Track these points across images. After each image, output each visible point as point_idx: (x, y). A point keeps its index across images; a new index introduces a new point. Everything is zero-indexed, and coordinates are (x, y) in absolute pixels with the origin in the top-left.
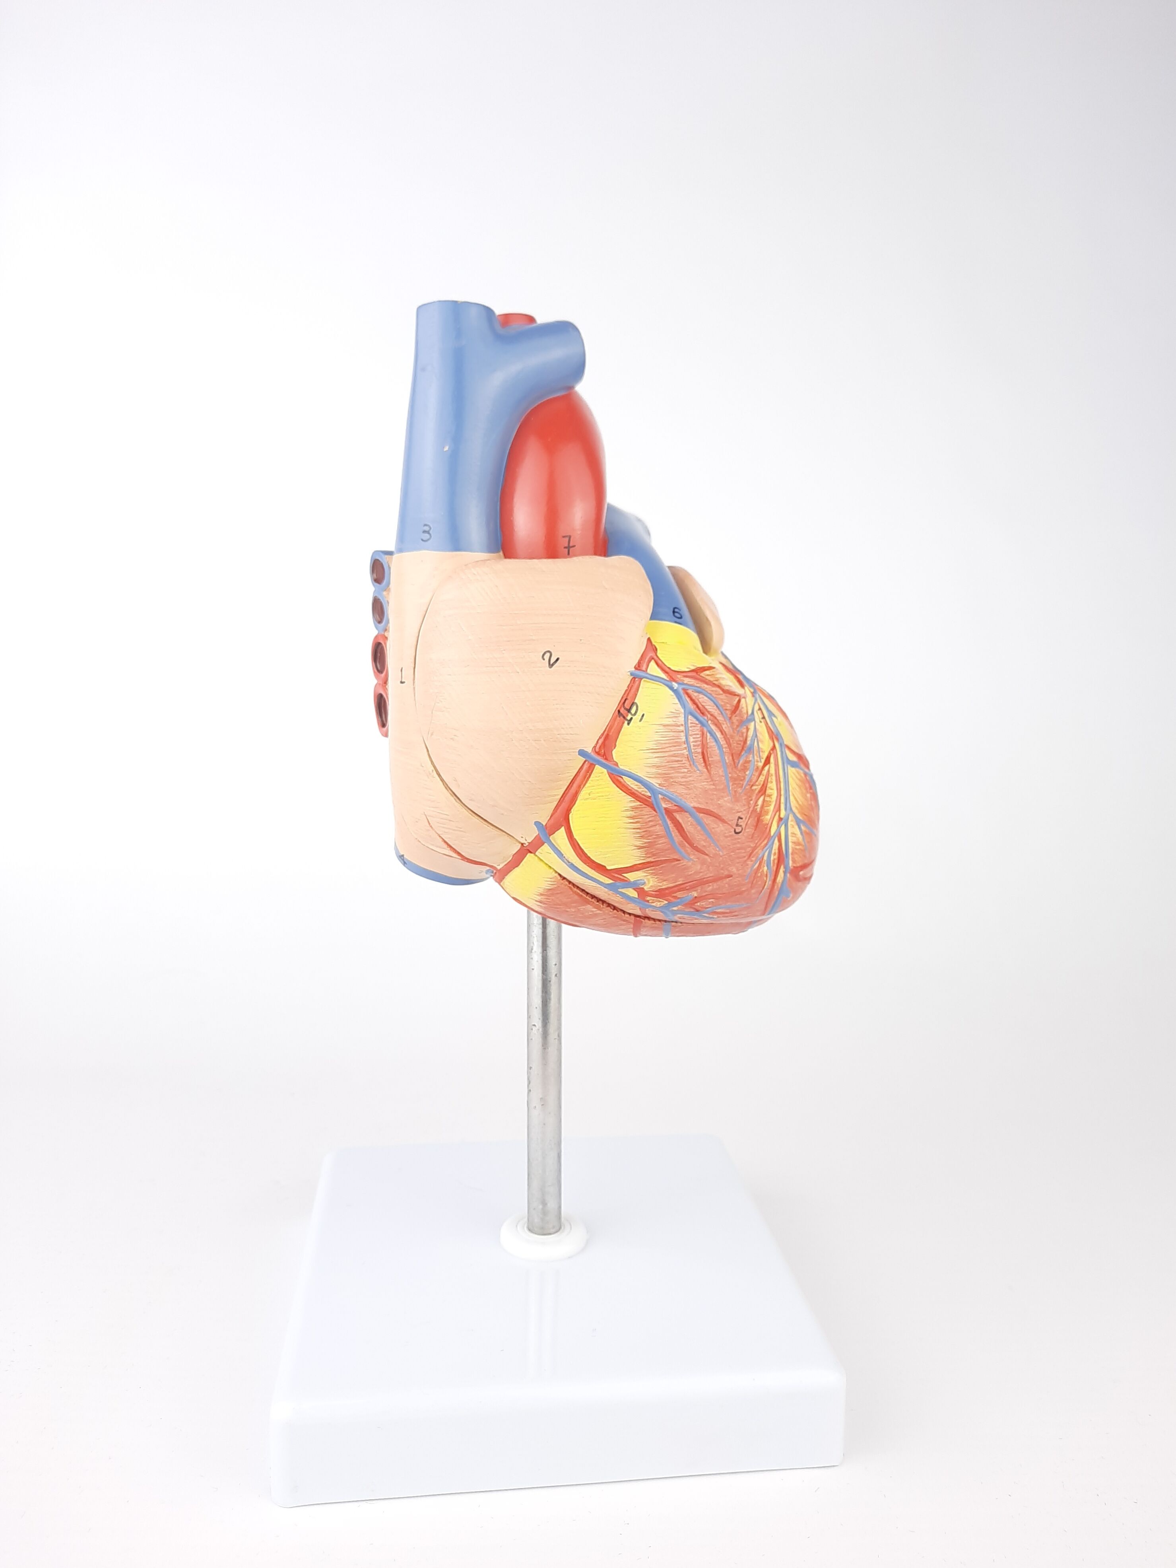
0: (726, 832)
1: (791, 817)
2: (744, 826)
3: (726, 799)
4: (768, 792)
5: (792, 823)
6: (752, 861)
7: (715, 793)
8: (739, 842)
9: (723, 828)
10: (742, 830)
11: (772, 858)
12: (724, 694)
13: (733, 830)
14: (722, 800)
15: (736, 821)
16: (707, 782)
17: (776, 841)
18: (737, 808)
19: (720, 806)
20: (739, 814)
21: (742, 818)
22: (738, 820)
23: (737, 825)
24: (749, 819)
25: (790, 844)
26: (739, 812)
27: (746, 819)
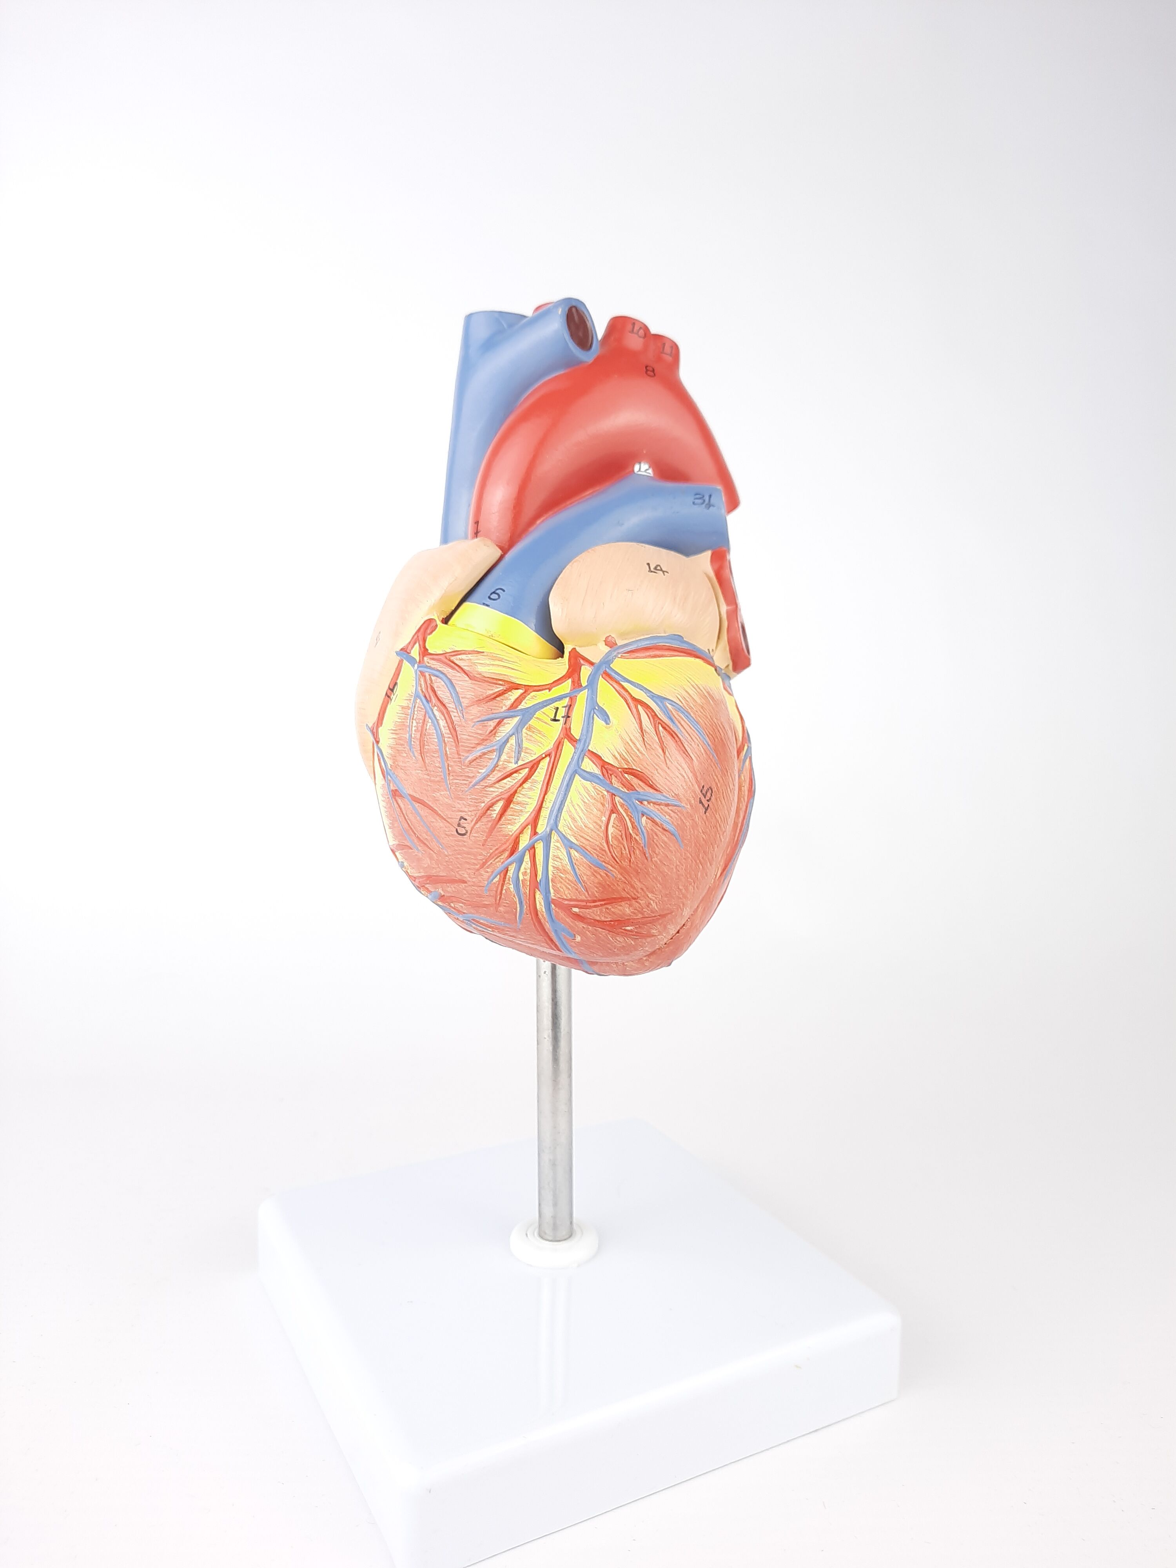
0: (446, 830)
1: (555, 837)
2: (469, 829)
3: (442, 793)
4: (518, 798)
5: (558, 844)
6: (487, 872)
7: (429, 784)
8: (465, 846)
9: (441, 825)
10: (467, 832)
11: (521, 877)
12: (470, 681)
13: (455, 830)
14: (438, 794)
15: (458, 820)
16: (422, 771)
17: (527, 858)
18: (460, 807)
19: (436, 800)
20: (463, 814)
21: (466, 819)
22: (460, 820)
23: (459, 825)
24: (476, 823)
25: (550, 869)
26: (461, 811)
27: (472, 821)
